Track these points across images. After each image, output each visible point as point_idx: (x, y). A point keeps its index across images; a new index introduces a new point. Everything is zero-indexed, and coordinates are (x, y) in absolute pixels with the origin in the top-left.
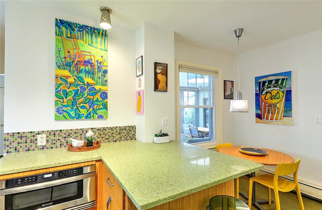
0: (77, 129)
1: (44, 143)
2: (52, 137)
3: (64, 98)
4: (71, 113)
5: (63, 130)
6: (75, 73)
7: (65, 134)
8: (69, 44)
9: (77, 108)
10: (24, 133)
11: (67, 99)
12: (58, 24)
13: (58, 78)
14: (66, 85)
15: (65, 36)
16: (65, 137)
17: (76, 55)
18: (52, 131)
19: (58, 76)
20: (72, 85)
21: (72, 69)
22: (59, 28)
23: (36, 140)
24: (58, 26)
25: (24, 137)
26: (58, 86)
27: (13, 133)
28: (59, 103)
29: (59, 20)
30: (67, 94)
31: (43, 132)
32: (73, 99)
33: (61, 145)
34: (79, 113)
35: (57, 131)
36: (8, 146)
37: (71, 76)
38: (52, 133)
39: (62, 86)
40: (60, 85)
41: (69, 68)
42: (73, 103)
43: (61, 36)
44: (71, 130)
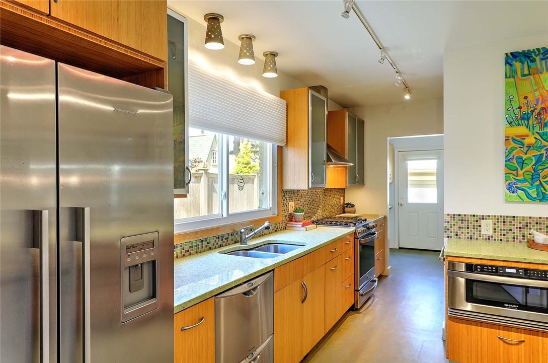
0: (540, 218)
1: (491, 233)
2: (501, 225)
3: (519, 169)
4: (530, 192)
5: (517, 217)
6: (537, 129)
7: (520, 223)
8: (526, 86)
9: (541, 184)
10: (465, 215)
11: (523, 171)
12: (509, 61)
13: (509, 140)
14: (522, 149)
15: (519, 75)
16: (520, 228)
17: (538, 100)
18: (501, 216)
19: (509, 137)
20: (532, 148)
21: (531, 123)
22: (511, 65)
23: (480, 226)
24: (508, 63)
25: (465, 221)
26: (509, 152)
27: (454, 215)
28: (511, 176)
29: (510, 55)
30: (523, 163)
31: (489, 216)
32: (534, 170)
33: (514, 238)
34: (544, 191)
35: (507, 217)
36: (449, 229)
37: (531, 133)
38: (501, 220)
39: (515, 151)
40: (513, 150)
41: (526, 122)
42: (532, 176)
43: (513, 77)
44: (530, 218)
